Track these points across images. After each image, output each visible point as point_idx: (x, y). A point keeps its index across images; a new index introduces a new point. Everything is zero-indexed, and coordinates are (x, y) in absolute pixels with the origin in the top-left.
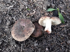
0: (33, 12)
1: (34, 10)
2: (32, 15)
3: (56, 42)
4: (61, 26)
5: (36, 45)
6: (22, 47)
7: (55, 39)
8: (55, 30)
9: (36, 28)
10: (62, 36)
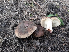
0: (35, 17)
1: (36, 16)
2: (34, 20)
3: (58, 43)
4: (61, 29)
7: (57, 40)
8: (56, 33)
9: (38, 29)
10: (63, 38)
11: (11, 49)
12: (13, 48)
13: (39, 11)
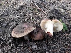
1: (38, 20)
3: (60, 49)
4: (65, 35)
5: (34, 47)
6: (18, 48)
7: (58, 46)
8: (58, 38)
10: (66, 45)
11: (4, 50)
12: (7, 49)
13: (42, 16)
